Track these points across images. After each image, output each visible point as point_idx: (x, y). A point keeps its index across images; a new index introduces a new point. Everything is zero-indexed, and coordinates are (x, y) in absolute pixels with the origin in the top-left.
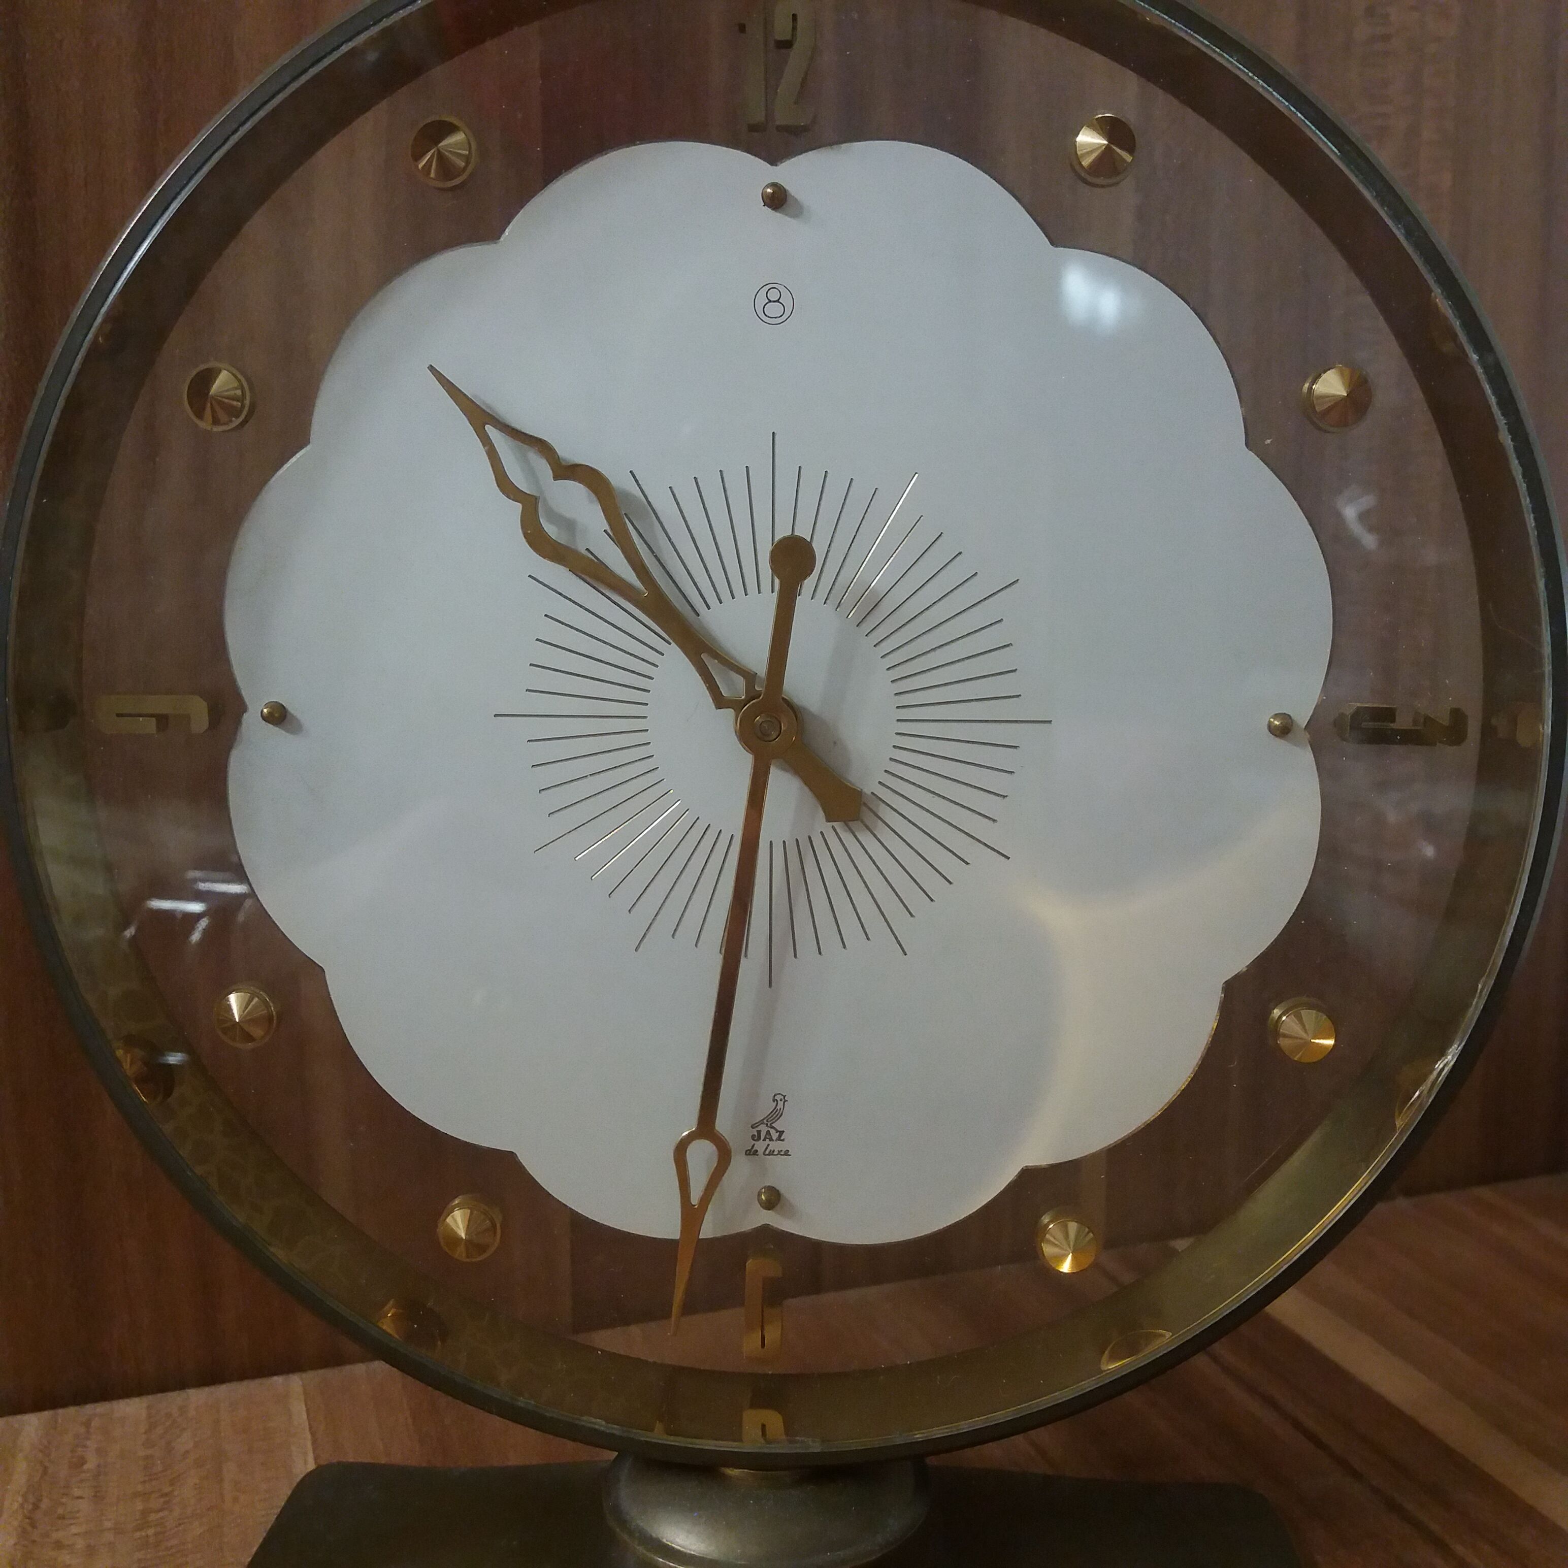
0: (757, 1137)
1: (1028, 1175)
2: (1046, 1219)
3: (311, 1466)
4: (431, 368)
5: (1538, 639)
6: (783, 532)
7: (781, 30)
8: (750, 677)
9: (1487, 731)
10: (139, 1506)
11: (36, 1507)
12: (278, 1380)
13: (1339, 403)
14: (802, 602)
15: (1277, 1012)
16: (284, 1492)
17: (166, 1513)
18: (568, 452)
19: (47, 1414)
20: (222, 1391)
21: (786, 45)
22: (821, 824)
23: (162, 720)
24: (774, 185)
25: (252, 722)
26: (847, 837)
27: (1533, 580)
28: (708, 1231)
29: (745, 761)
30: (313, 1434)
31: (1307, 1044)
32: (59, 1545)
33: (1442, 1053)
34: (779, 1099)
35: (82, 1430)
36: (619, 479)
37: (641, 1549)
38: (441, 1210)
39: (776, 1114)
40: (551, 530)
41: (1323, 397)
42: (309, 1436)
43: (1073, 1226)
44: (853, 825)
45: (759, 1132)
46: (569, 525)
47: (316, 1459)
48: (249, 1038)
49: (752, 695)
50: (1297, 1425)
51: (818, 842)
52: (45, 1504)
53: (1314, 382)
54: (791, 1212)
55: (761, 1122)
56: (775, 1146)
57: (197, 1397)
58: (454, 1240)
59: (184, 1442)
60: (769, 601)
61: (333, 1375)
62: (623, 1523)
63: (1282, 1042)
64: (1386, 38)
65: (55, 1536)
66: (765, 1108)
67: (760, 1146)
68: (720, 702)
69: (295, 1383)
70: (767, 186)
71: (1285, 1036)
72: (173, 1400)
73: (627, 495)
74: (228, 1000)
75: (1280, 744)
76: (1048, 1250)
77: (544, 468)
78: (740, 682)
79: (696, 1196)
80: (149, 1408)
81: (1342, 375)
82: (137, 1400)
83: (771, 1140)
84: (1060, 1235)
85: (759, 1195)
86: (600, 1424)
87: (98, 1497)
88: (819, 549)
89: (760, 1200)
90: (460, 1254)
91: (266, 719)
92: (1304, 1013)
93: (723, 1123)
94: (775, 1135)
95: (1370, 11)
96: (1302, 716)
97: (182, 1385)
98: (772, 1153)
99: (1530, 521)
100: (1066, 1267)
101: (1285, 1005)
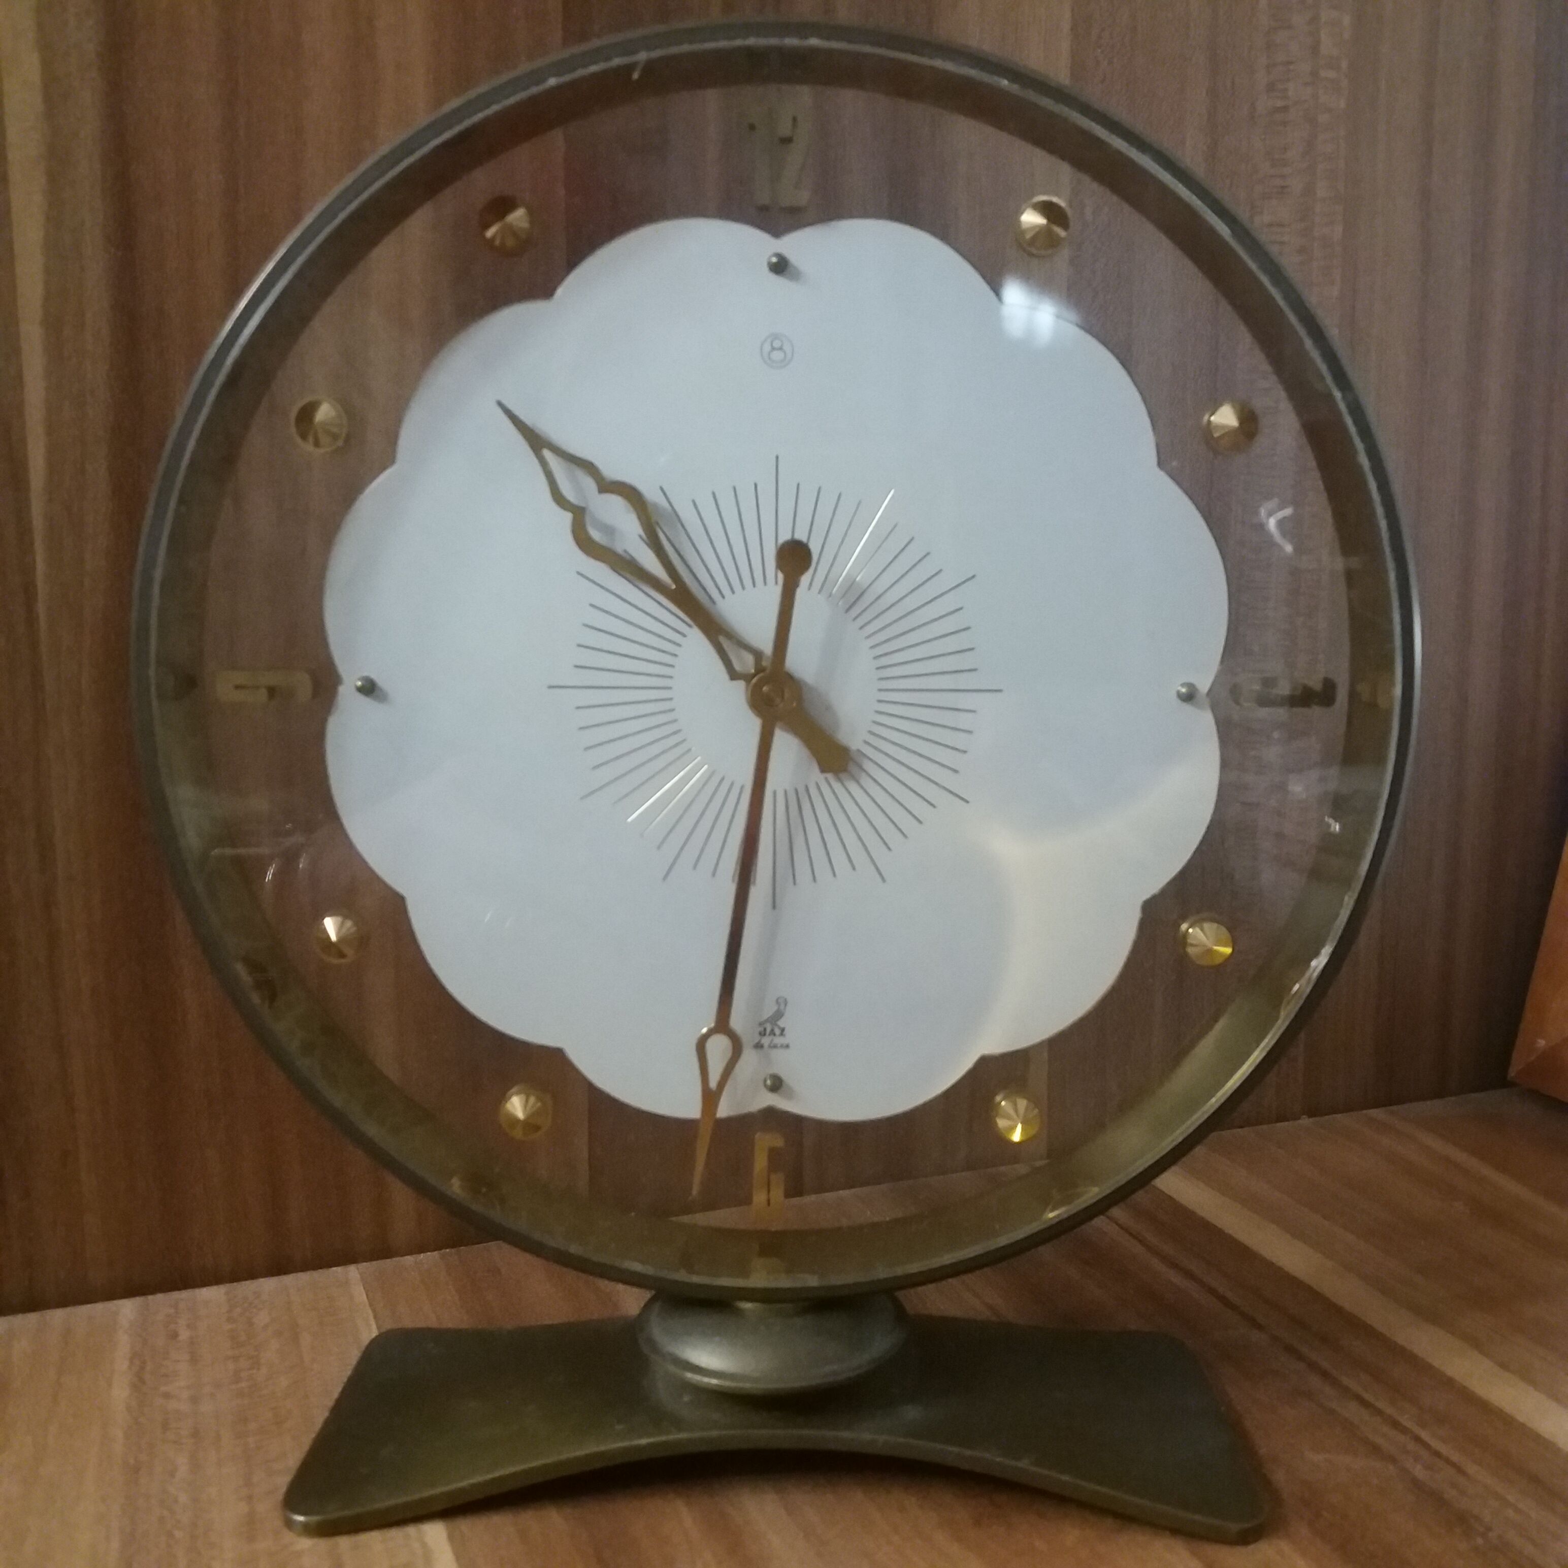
0: (763, 1034)
1: (984, 1061)
2: (998, 1098)
3: (375, 1333)
4: (500, 404)
5: (1390, 621)
6: (785, 537)
7: (785, 129)
8: (758, 655)
9: (1353, 695)
10: (231, 1366)
11: (142, 1368)
12: (338, 1270)
13: (1230, 433)
14: (801, 593)
15: (1184, 927)
16: (354, 1356)
17: (255, 1371)
18: (611, 472)
19: (138, 1300)
20: (289, 1280)
21: (787, 141)
22: (815, 775)
23: (272, 691)
24: (778, 255)
25: (347, 692)
26: (837, 786)
27: (1386, 571)
28: (724, 1110)
29: (753, 725)
30: (374, 1311)
31: (1210, 951)
32: (167, 1396)
33: (1316, 954)
34: (782, 1002)
35: (172, 1311)
36: (651, 494)
37: (672, 1368)
38: (503, 1097)
39: (779, 1015)
40: (595, 535)
41: (1218, 427)
42: (370, 1312)
43: (1022, 1103)
44: (843, 776)
45: (765, 1029)
46: (609, 530)
47: (378, 1328)
48: (342, 955)
49: (759, 669)
50: (1212, 1291)
51: (813, 791)
52: (149, 1367)
53: (1211, 416)
54: (790, 1095)
55: (767, 1021)
56: (778, 1040)
57: (268, 1285)
58: (515, 1121)
59: (262, 1318)
60: (774, 592)
61: (387, 1264)
62: (655, 1349)
63: (1190, 950)
64: (1285, 109)
65: (163, 1389)
66: (769, 1010)
67: (766, 1041)
68: (734, 675)
69: (353, 1272)
70: (771, 257)
71: (1192, 945)
72: (247, 1288)
73: (655, 505)
74: (323, 924)
75: (1188, 708)
76: (1001, 1123)
77: (590, 484)
78: (750, 659)
79: (713, 1084)
80: (227, 1294)
81: (1234, 407)
82: (215, 1287)
83: (775, 1035)
84: (1011, 1111)
85: (765, 1081)
86: (637, 1267)
87: (194, 1360)
88: (814, 548)
89: (765, 1085)
90: (518, 1134)
91: (360, 690)
92: (1206, 925)
93: (736, 1022)
94: (777, 1031)
95: (1271, 88)
96: (1204, 684)
97: (252, 1275)
98: (775, 1047)
99: (1383, 524)
100: (1017, 1136)
101: (1192, 919)
